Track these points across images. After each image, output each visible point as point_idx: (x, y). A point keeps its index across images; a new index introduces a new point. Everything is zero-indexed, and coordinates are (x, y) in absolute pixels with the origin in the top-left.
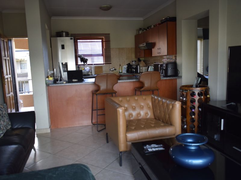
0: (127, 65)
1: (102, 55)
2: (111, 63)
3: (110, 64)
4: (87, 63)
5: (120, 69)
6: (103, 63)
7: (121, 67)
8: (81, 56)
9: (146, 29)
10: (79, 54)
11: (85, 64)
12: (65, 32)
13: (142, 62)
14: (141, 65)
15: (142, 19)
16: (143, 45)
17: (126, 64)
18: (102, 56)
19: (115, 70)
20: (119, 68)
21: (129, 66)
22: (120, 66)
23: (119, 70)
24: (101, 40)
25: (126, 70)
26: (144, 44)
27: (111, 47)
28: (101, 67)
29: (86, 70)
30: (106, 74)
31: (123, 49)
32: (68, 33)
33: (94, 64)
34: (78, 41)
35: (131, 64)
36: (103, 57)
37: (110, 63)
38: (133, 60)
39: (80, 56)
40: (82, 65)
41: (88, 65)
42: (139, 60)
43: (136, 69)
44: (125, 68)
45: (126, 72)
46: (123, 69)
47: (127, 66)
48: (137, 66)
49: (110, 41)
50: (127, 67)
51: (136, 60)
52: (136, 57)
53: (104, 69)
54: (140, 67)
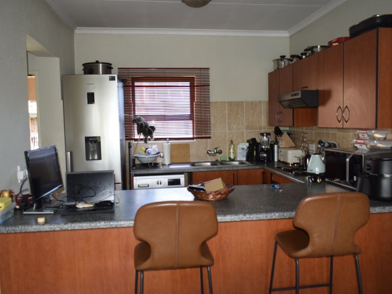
0: (248, 141)
1: (191, 117)
2: (211, 136)
3: (209, 139)
4: (152, 137)
5: (232, 151)
6: (192, 136)
7: (234, 147)
8: (139, 120)
9: (300, 55)
10: (137, 113)
11: (149, 137)
12: (102, 63)
13: (285, 135)
14: (282, 144)
15: (285, 34)
16: (292, 95)
17: (246, 140)
18: (190, 120)
19: (220, 152)
20: (230, 149)
21: (253, 144)
22: (230, 145)
23: (229, 153)
24: (188, 84)
25: (245, 153)
26: (296, 95)
27: (211, 100)
28: (187, 145)
29: (149, 154)
30: (175, 204)
31: (239, 104)
32: (111, 64)
33: (170, 139)
34: (136, 84)
35: (258, 141)
36: (193, 122)
37: (208, 136)
38: (263, 131)
39: (137, 120)
40: (141, 140)
41: (156, 139)
42: (278, 132)
43: (270, 152)
44: (243, 149)
45: (244, 159)
46: (239, 151)
47: (247, 144)
48: (272, 146)
49: (209, 85)
50: (248, 148)
51: (271, 130)
52: (270, 123)
53: (193, 151)
54: (278, 147)
